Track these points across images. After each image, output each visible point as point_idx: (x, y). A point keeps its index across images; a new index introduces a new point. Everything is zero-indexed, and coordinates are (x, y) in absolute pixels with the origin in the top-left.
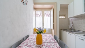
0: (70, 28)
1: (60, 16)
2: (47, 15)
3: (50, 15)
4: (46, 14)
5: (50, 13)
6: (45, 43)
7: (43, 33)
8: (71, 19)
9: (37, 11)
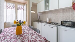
0: (38, 19)
1: (32, 11)
2: (21, 9)
3: (24, 9)
4: (19, 8)
5: (24, 7)
6: (24, 32)
7: (22, 24)
8: (38, 14)
9: (8, 3)
